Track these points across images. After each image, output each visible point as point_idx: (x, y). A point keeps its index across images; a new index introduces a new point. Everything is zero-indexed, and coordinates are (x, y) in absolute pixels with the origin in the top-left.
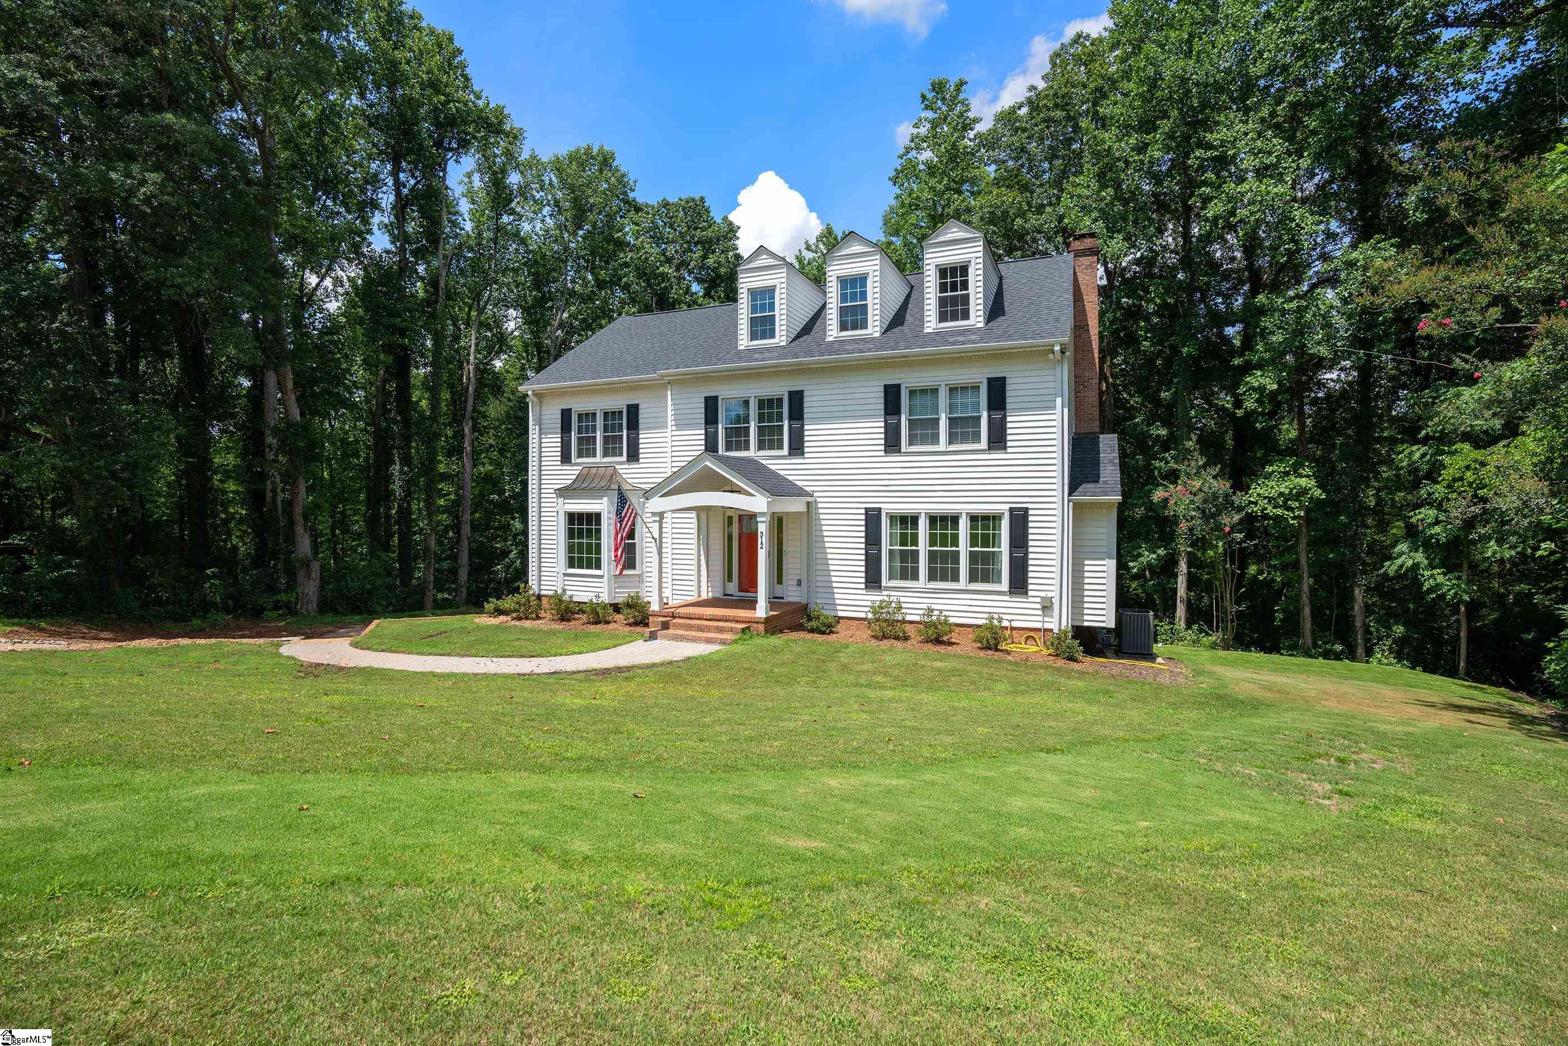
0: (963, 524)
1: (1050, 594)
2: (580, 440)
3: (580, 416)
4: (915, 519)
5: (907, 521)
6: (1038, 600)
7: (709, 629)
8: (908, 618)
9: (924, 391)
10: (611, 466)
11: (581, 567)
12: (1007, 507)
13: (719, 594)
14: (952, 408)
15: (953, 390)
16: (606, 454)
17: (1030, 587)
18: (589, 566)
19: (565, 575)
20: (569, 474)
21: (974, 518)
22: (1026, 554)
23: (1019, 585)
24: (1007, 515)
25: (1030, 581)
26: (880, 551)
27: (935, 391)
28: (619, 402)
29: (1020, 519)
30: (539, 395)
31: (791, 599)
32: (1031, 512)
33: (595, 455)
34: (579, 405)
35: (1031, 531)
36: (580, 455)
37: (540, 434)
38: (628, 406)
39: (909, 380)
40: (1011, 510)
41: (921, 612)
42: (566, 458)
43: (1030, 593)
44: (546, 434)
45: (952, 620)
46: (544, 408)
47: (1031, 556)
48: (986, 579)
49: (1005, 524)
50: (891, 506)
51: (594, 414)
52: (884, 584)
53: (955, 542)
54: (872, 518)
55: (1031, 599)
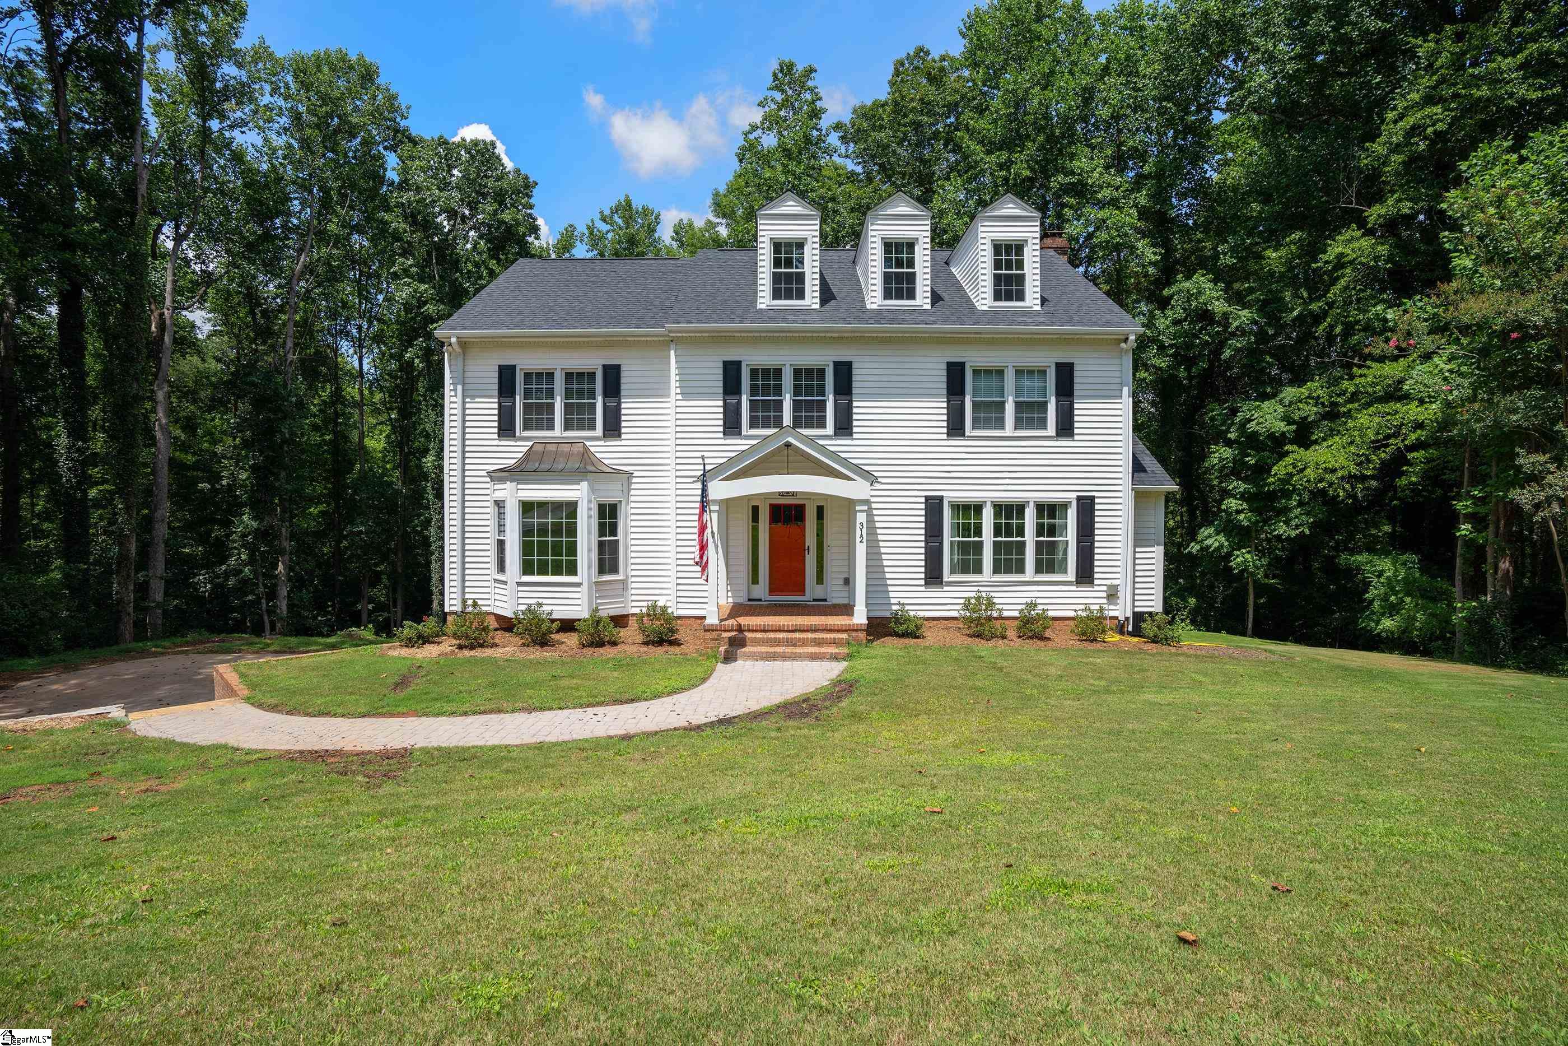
0: (1030, 514)
1: (1115, 582)
2: (527, 408)
3: (528, 376)
4: (978, 508)
5: (970, 510)
6: (1105, 588)
7: (803, 643)
8: (1006, 614)
9: (988, 372)
10: (580, 442)
11: (541, 573)
12: (1074, 495)
13: (742, 599)
14: (1018, 392)
15: (1019, 372)
16: (567, 427)
17: (1096, 576)
18: (557, 571)
19: (519, 584)
20: (512, 452)
21: (1040, 508)
22: (1093, 542)
23: (1085, 575)
24: (1074, 503)
25: (1096, 569)
26: (941, 543)
27: (1000, 373)
28: (593, 361)
29: (1086, 506)
30: (464, 345)
31: (835, 601)
32: (1097, 501)
33: (551, 427)
34: (526, 362)
35: (1097, 519)
36: (526, 427)
37: (464, 397)
38: (605, 367)
39: (974, 358)
40: (1079, 499)
41: (1020, 607)
42: (506, 429)
43: (1096, 582)
44: (473, 397)
45: (1051, 614)
46: (469, 362)
47: (1096, 544)
48: (1051, 570)
49: (1072, 514)
50: (953, 494)
51: (550, 375)
52: (945, 579)
53: (1021, 532)
54: (933, 506)
55: (1096, 588)
